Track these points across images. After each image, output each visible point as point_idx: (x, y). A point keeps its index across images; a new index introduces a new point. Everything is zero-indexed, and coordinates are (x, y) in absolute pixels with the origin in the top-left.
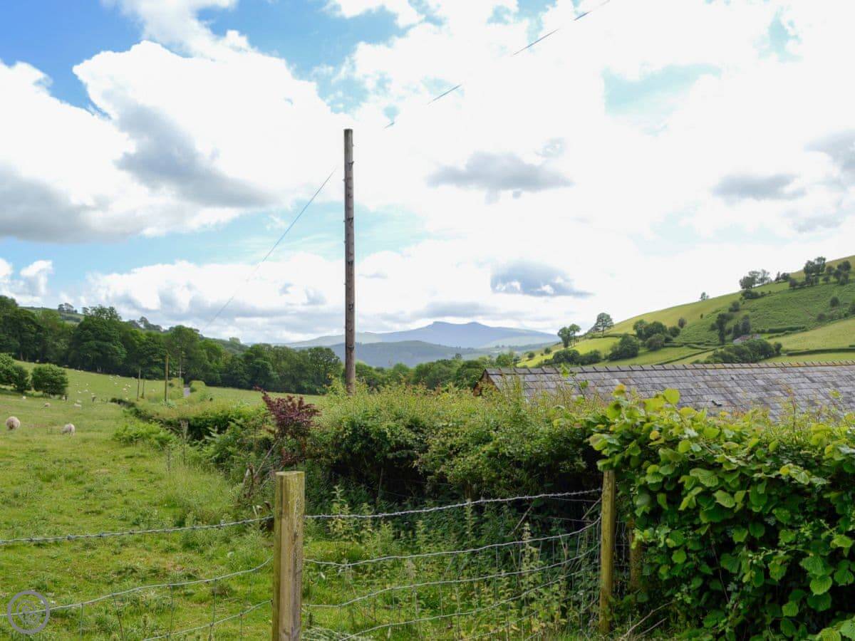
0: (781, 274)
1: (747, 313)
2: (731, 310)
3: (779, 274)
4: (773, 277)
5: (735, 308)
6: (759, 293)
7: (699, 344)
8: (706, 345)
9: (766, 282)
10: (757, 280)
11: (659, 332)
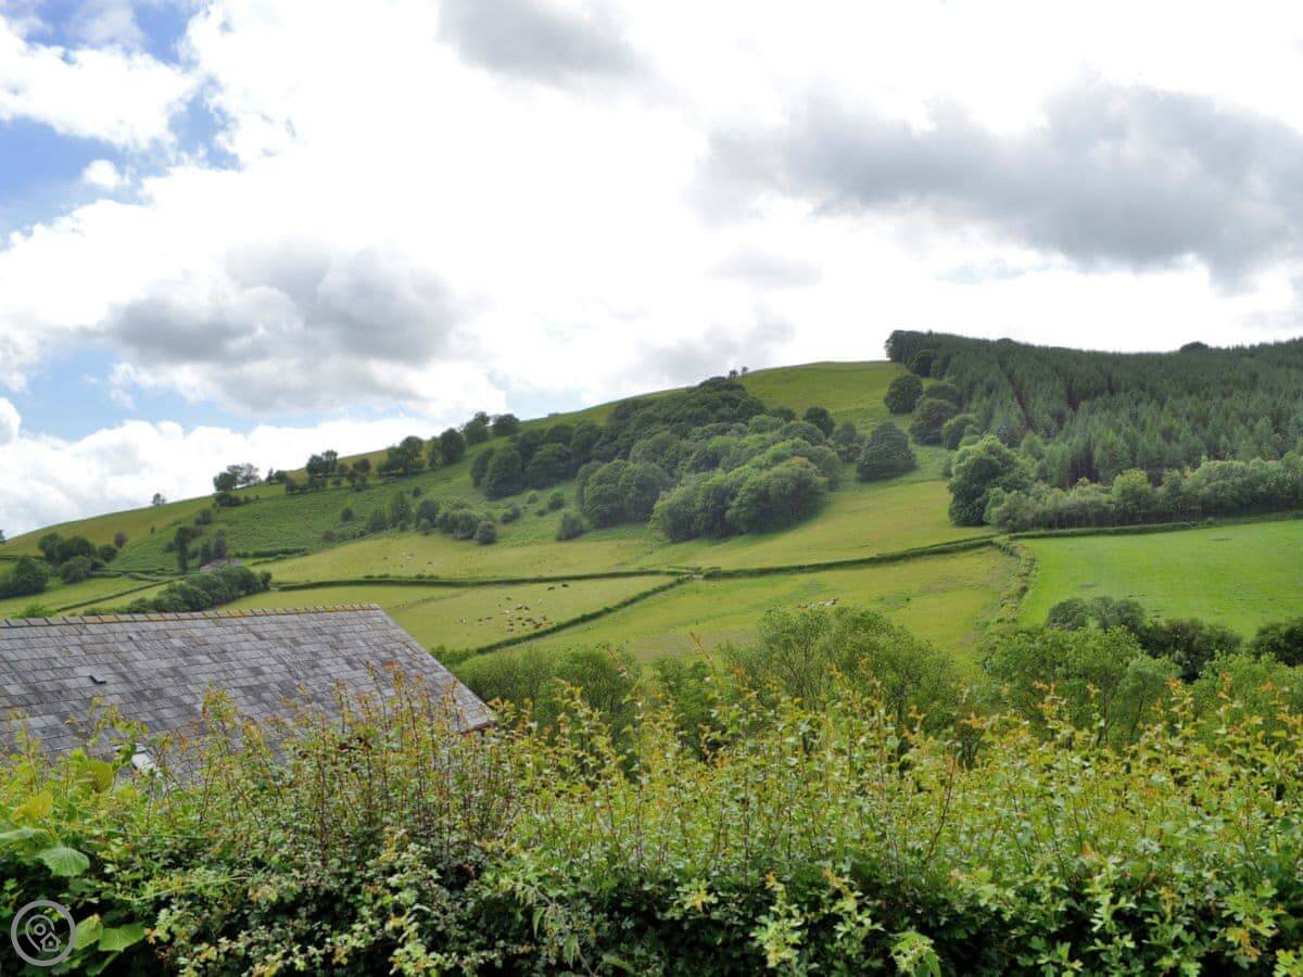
0: (274, 471)
1: (223, 526)
2: (198, 522)
3: (271, 472)
4: (263, 476)
5: (205, 519)
6: (242, 499)
7: (146, 573)
8: (158, 575)
9: (252, 482)
10: (239, 478)
11: (83, 554)
